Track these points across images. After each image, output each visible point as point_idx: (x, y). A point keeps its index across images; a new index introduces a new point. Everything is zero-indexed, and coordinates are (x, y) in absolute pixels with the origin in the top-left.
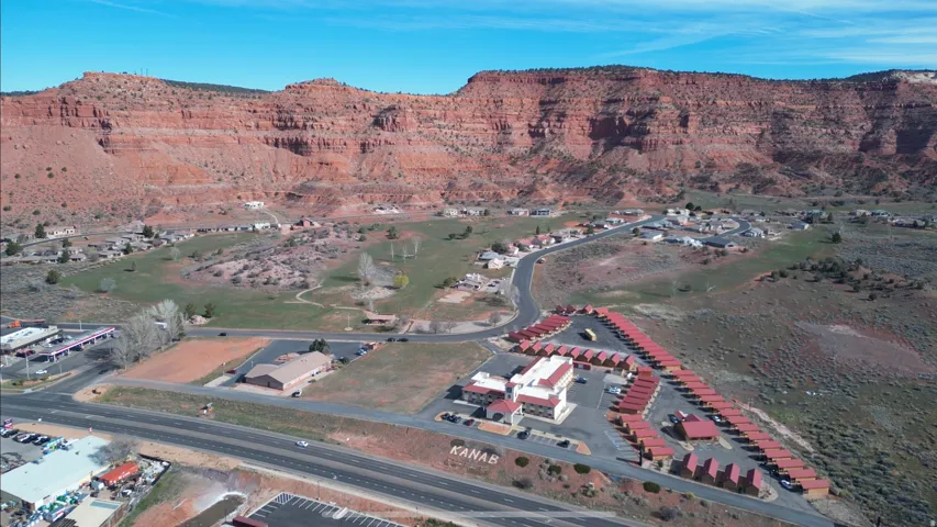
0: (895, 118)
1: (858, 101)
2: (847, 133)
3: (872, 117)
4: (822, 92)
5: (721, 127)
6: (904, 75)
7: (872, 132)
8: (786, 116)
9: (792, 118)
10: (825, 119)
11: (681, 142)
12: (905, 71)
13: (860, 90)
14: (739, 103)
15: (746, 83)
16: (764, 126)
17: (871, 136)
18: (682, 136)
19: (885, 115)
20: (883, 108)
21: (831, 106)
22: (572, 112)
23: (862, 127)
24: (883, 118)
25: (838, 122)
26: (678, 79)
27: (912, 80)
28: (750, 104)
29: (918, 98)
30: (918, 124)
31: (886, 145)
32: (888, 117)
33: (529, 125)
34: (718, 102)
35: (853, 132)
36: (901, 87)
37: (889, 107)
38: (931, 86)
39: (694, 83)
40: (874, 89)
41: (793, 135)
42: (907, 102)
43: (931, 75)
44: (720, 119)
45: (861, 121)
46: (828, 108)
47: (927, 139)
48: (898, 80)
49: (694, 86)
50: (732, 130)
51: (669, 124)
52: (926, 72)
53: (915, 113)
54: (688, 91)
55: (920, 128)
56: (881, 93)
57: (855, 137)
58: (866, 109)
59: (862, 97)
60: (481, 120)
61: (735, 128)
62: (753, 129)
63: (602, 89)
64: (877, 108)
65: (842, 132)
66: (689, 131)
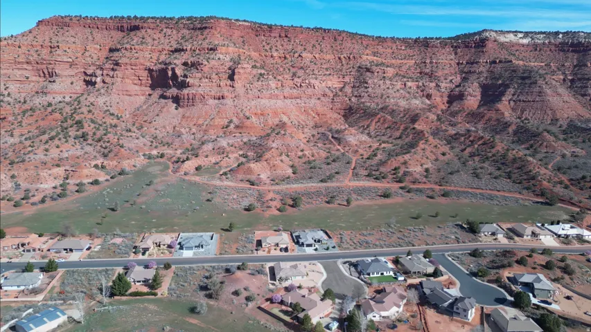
0: (480, 73)
1: (453, 56)
2: (438, 86)
3: (462, 72)
4: (422, 49)
5: (299, 80)
6: (493, 34)
7: (459, 86)
8: (368, 70)
9: (373, 72)
10: (421, 73)
11: (223, 97)
12: (496, 31)
13: (456, 47)
14: (328, 57)
15: (341, 38)
16: (347, 79)
17: (457, 89)
18: (226, 91)
19: (472, 70)
20: (472, 63)
21: (428, 61)
22: (127, 61)
23: (451, 81)
24: (470, 72)
25: (431, 76)
26: (270, 31)
27: (502, 39)
28: (340, 58)
29: (504, 55)
30: (498, 79)
31: (469, 98)
32: (475, 72)
33: (85, 73)
34: (304, 55)
35: (443, 85)
36: (490, 45)
37: (477, 63)
38: (519, 45)
39: (286, 36)
40: (467, 47)
41: (370, 90)
42: (492, 59)
43: (520, 35)
44: (300, 73)
45: (452, 74)
46: (425, 63)
47: (502, 94)
48: (486, 39)
49: (286, 40)
50: (309, 84)
51: (214, 76)
52: (515, 32)
53: (498, 68)
54: (279, 43)
55: (500, 82)
56: (473, 50)
57: (443, 90)
58: (458, 64)
59: (456, 54)
60: (25, 66)
61: (313, 81)
62: (335, 83)
63: (175, 37)
64: (467, 63)
65: (433, 85)
66: (236, 85)
